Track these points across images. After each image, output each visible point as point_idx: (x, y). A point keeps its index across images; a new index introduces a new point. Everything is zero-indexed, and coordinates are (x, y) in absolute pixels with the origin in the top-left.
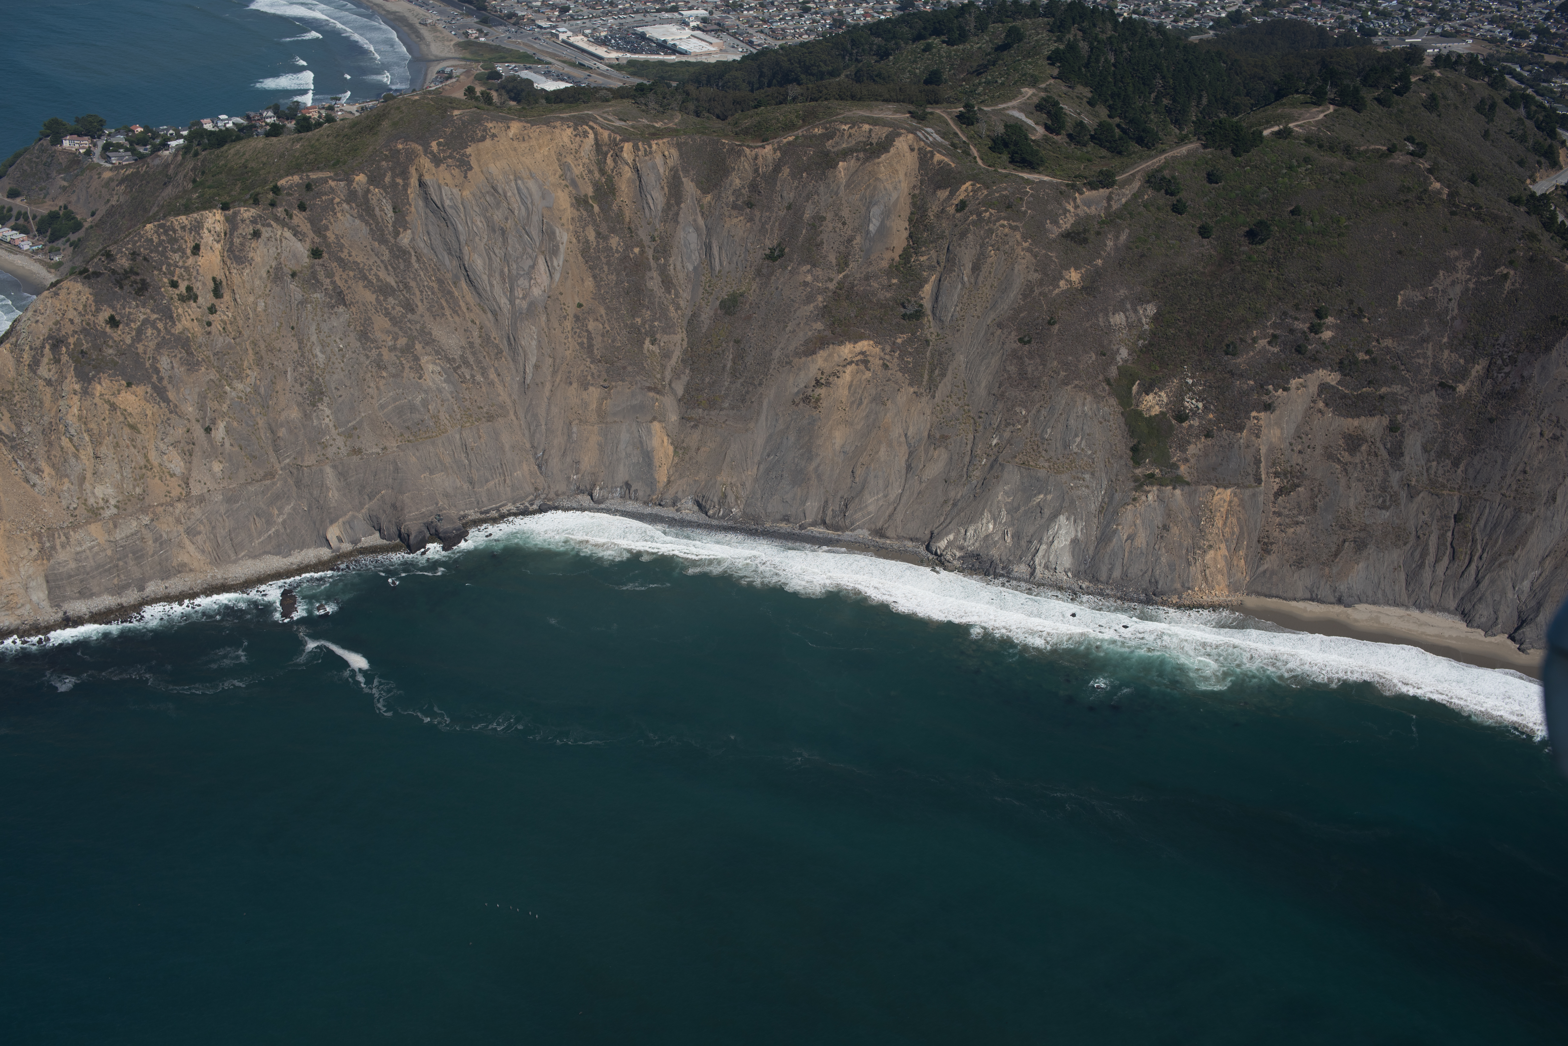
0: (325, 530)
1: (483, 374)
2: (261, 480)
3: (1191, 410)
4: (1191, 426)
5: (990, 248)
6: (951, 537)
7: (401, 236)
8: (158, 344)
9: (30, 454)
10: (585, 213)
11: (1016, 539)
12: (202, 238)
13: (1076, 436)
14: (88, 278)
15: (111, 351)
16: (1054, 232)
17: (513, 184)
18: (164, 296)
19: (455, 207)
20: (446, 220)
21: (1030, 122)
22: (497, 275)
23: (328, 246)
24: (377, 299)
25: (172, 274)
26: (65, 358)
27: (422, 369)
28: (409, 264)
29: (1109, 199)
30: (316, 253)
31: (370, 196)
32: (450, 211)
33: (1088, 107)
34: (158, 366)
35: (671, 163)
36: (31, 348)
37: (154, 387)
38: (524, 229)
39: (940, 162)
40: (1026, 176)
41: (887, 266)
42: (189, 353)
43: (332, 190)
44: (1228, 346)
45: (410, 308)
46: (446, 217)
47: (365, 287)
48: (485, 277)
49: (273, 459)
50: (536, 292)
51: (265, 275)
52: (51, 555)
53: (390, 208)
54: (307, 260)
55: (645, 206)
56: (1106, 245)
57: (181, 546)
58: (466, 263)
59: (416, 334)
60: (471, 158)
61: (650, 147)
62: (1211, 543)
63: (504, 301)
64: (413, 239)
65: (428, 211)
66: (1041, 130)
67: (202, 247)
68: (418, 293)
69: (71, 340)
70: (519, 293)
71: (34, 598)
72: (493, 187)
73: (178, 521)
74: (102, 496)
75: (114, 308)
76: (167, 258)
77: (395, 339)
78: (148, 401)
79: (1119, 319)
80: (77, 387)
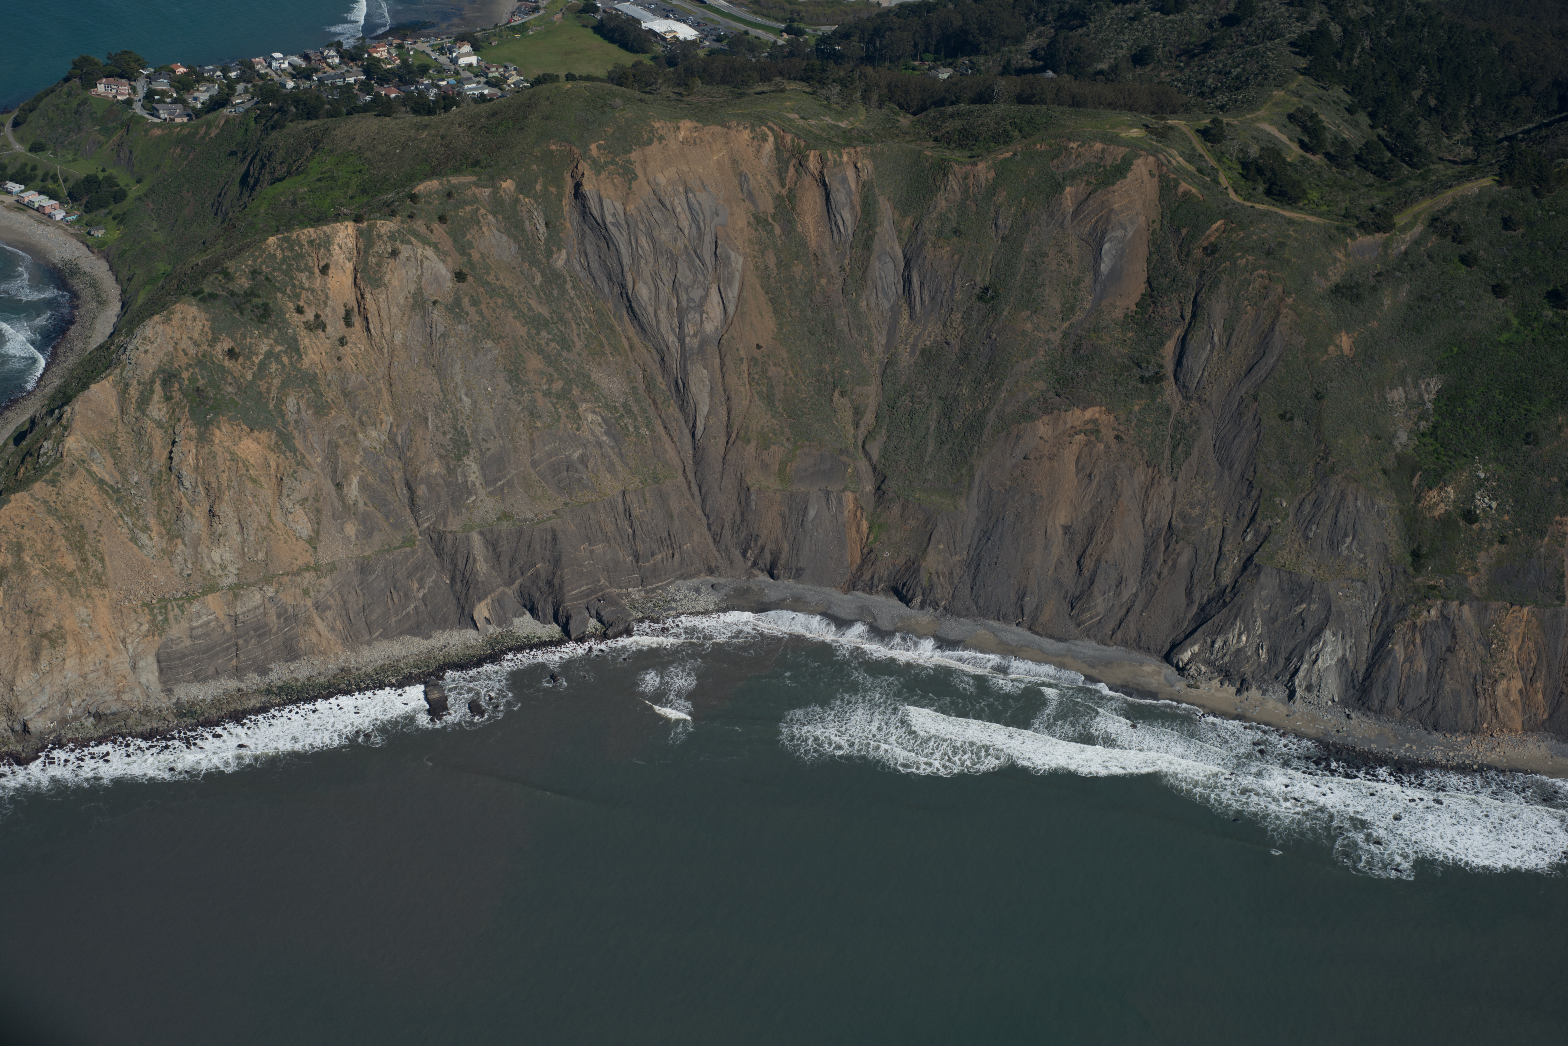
0: (472, 608)
1: (647, 426)
2: (399, 548)
3: (1483, 510)
4: (1482, 529)
5: (1246, 302)
6: (1196, 648)
7: (555, 256)
8: (283, 382)
9: (137, 509)
10: (764, 234)
11: (1272, 654)
12: (332, 255)
13: (1346, 535)
14: (203, 300)
15: (230, 389)
16: (1322, 285)
17: (683, 198)
18: (289, 324)
19: (617, 224)
20: (608, 240)
21: (1284, 138)
22: (664, 308)
23: (472, 266)
24: (528, 333)
25: (298, 296)
26: (177, 396)
27: (580, 419)
28: (563, 292)
29: (1386, 245)
30: (460, 276)
31: (518, 207)
32: (613, 230)
33: (1347, 116)
34: (284, 408)
35: (864, 176)
36: (139, 383)
37: (280, 434)
38: (695, 252)
39: (1186, 193)
40: (1288, 214)
41: (1121, 316)
42: (320, 394)
43: (475, 200)
44: (1528, 435)
45: (565, 343)
46: (607, 236)
47: (515, 318)
48: (651, 310)
49: (412, 522)
50: (709, 327)
51: (402, 301)
52: (163, 630)
53: (542, 222)
54: (450, 285)
55: (834, 227)
56: (1382, 304)
57: (309, 622)
58: (630, 292)
59: (572, 376)
60: (637, 165)
61: (841, 156)
62: (1503, 671)
63: (672, 339)
64: (568, 261)
65: (586, 227)
66: (1295, 147)
67: (332, 268)
68: (574, 326)
69: (185, 375)
70: (690, 329)
71: (143, 680)
72: (660, 201)
73: (306, 592)
74: (219, 561)
75: (234, 339)
76: (292, 278)
77: (550, 381)
78: (272, 450)
79: (1397, 395)
80: (193, 431)
